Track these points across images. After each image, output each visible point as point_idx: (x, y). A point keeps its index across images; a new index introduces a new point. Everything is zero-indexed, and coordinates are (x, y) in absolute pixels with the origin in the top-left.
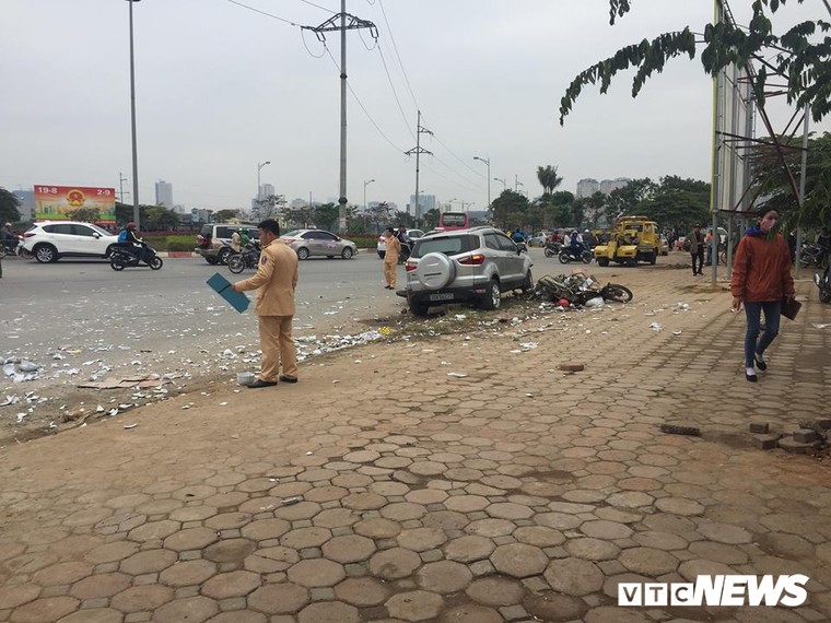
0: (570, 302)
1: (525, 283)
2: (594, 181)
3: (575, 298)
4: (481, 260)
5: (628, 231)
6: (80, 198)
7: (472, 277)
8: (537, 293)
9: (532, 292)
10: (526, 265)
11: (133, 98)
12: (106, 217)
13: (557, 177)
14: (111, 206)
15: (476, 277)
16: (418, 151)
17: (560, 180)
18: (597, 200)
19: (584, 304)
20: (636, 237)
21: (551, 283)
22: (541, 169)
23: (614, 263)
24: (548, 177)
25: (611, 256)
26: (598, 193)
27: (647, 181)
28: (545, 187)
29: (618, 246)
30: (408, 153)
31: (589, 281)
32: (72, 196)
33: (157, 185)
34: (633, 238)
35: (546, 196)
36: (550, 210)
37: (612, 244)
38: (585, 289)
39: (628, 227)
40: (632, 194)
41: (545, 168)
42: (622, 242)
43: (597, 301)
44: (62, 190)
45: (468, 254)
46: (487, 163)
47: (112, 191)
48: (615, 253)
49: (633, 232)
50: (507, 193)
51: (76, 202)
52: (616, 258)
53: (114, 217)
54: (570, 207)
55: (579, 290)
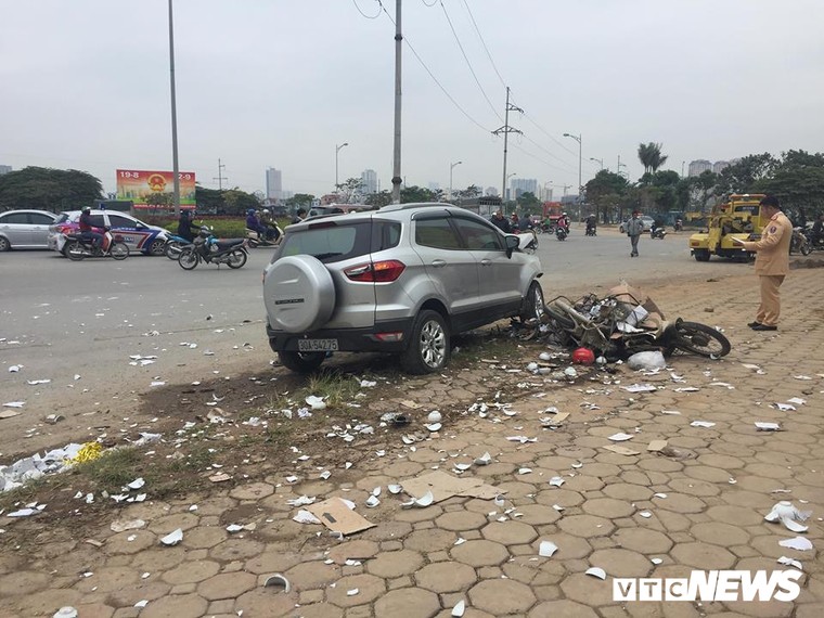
0: (598, 353)
1: (522, 308)
2: (707, 163)
3: (609, 347)
4: (393, 272)
5: (738, 214)
6: (161, 182)
7: (371, 308)
8: (543, 329)
9: (535, 326)
10: (526, 275)
11: (172, 70)
12: (186, 202)
13: (661, 155)
14: (191, 190)
15: (380, 308)
16: (507, 129)
17: (665, 158)
18: (706, 179)
19: (625, 359)
20: (749, 221)
21: (566, 313)
22: (643, 146)
23: (717, 256)
24: (650, 156)
25: (712, 247)
26: (708, 172)
27: (766, 156)
28: (646, 166)
29: (724, 234)
30: (496, 132)
31: (640, 311)
32: (153, 181)
33: (267, 172)
34: (744, 224)
35: (647, 177)
36: (650, 192)
37: (715, 232)
38: (629, 328)
39: (738, 209)
40: (748, 172)
41: (647, 146)
42: (728, 229)
43: (651, 359)
44: (143, 174)
45: (365, 259)
46: (579, 140)
47: (193, 175)
48: (719, 244)
49: (745, 216)
50: (603, 174)
51: (157, 187)
52: (719, 250)
53: (195, 202)
54: (673, 187)
55: (617, 331)
